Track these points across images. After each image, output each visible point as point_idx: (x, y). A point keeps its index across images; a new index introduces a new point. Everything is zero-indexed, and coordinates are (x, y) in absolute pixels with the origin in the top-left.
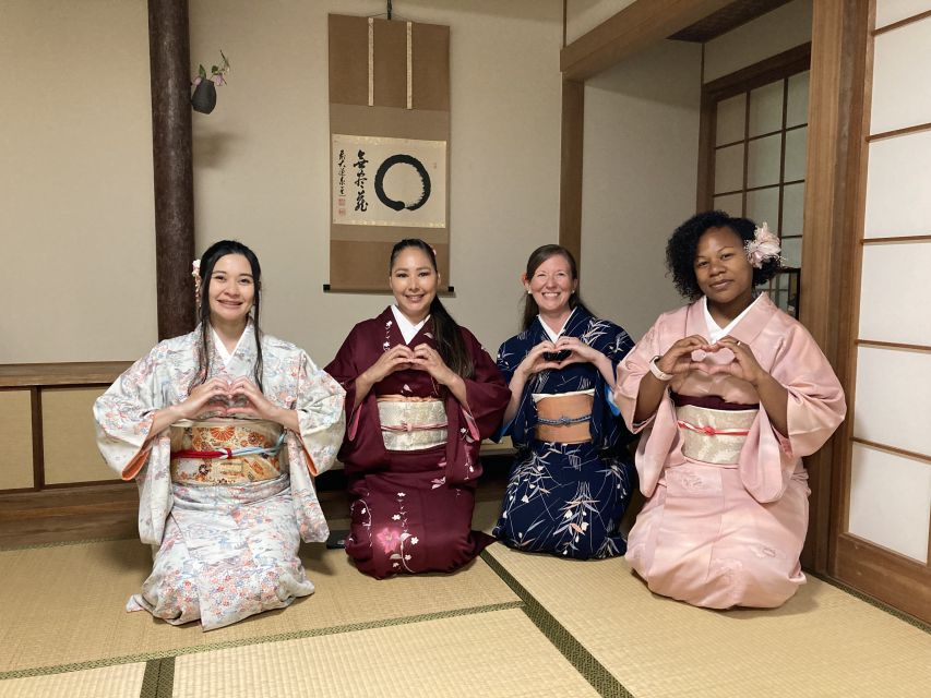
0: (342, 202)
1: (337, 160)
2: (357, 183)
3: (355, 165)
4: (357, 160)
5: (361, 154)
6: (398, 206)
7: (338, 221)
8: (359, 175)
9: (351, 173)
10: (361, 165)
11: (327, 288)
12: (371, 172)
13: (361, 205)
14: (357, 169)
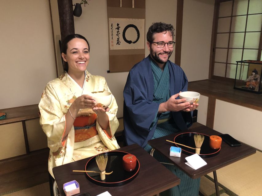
0: (112, 42)
1: (110, 27)
2: (117, 35)
3: (116, 29)
4: (117, 27)
5: (118, 25)
6: (130, 42)
7: (112, 48)
8: (117, 32)
9: (115, 31)
10: (118, 29)
11: (109, 72)
12: (121, 30)
13: (118, 43)
14: (117, 30)
